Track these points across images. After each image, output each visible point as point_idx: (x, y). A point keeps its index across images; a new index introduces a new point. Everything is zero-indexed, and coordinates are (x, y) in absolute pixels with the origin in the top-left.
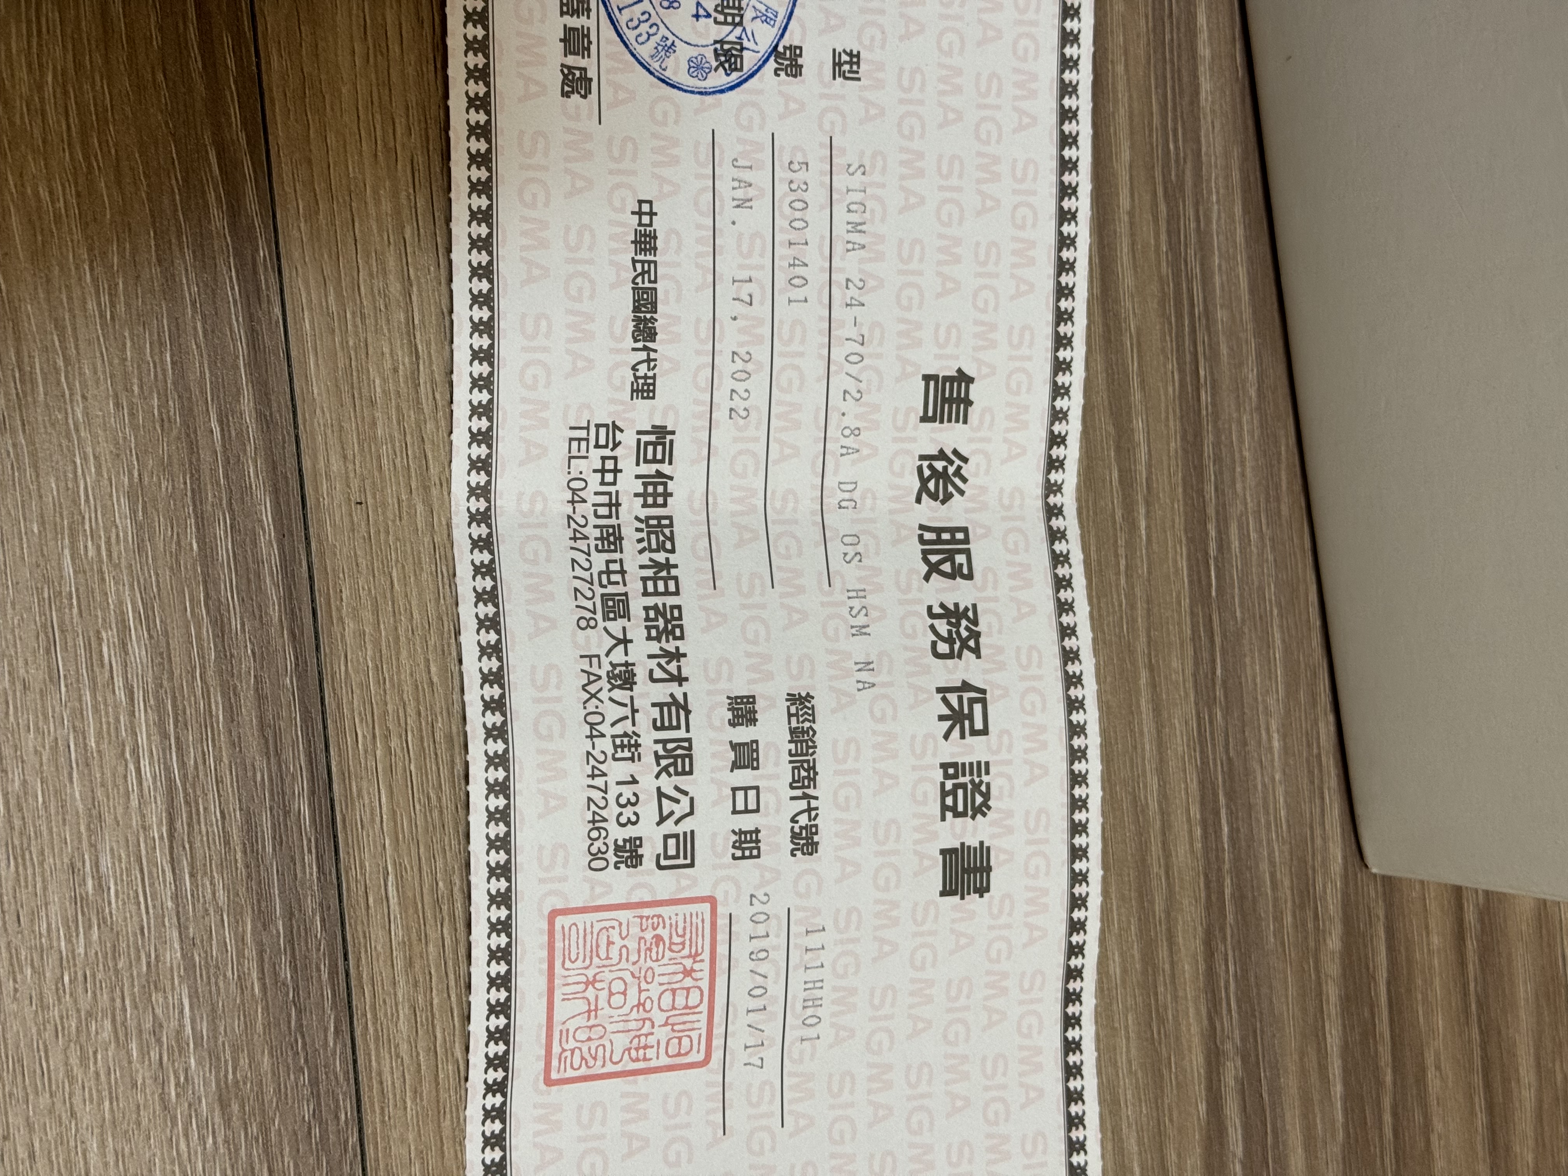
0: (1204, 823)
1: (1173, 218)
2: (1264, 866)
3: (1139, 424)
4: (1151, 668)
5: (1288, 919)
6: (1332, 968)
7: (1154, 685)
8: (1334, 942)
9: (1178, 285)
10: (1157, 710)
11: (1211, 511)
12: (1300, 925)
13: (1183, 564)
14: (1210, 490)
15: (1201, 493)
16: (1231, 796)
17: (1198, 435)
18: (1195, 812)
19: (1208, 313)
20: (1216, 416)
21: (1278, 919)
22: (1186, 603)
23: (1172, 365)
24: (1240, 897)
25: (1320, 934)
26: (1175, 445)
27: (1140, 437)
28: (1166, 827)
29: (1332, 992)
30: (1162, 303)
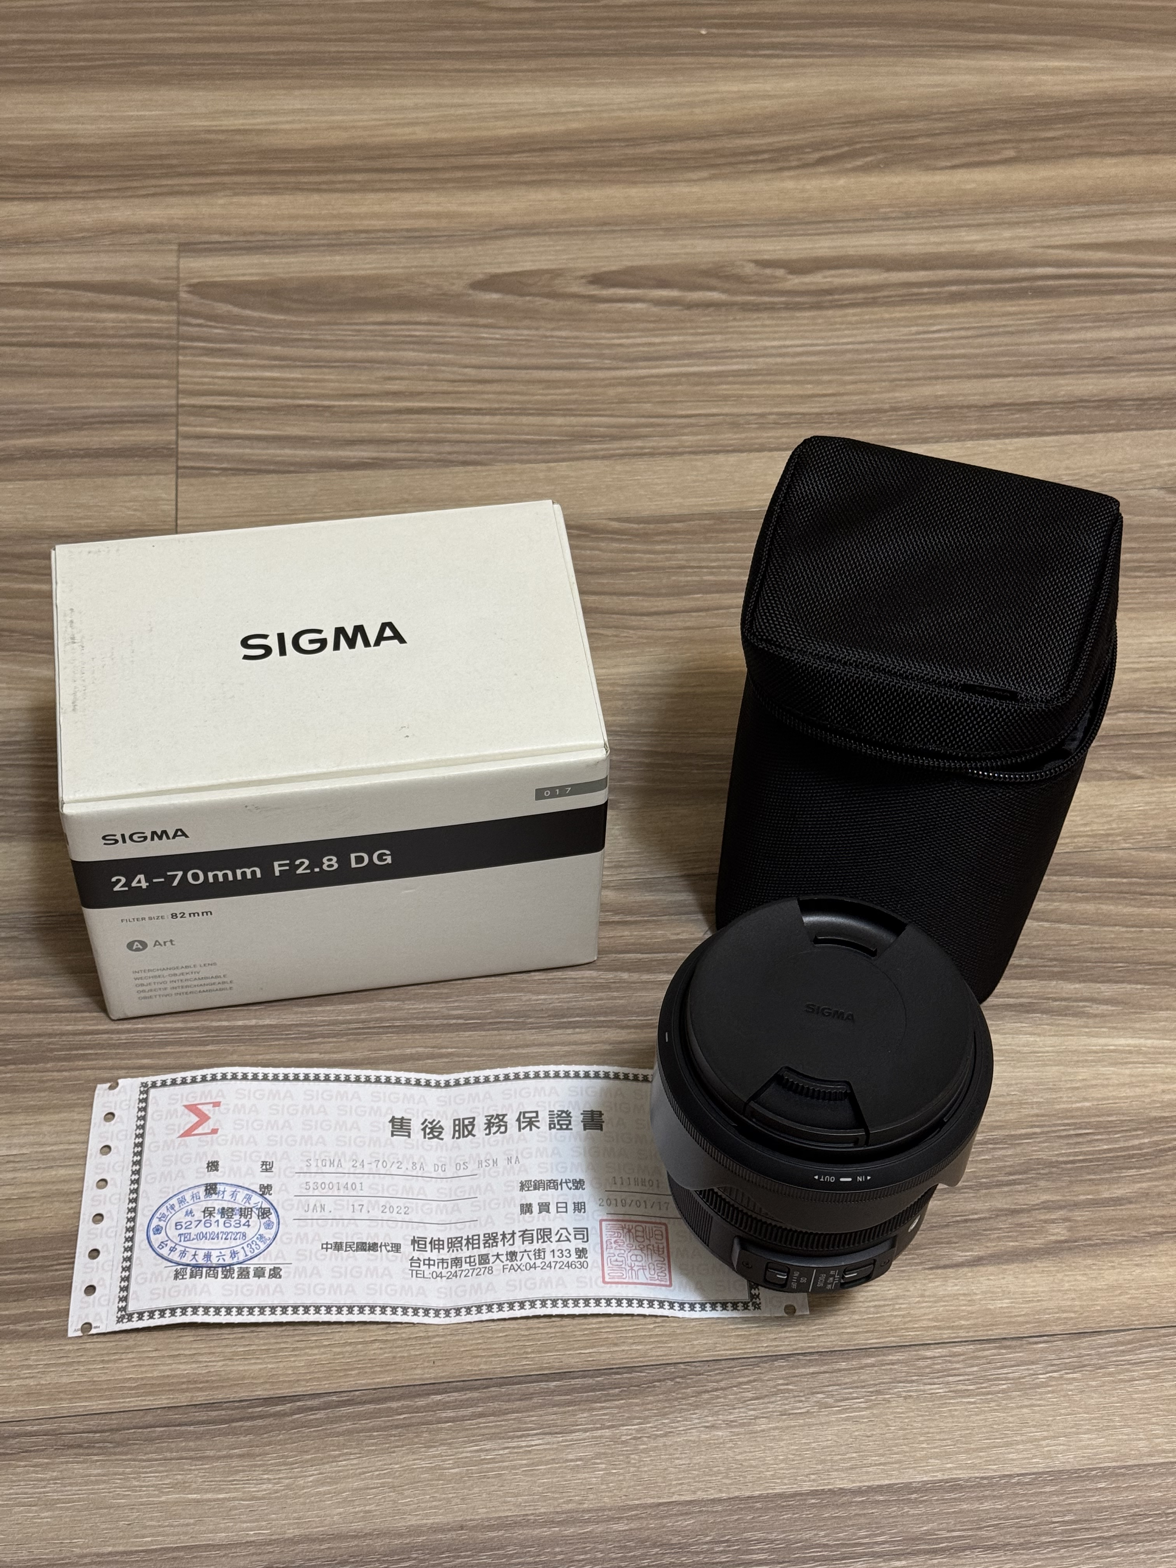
0: (574, 1028)
1: (323, 1036)
2: (593, 1003)
3: (408, 1051)
4: (510, 1048)
5: (615, 994)
6: (635, 976)
7: (516, 1047)
8: (625, 976)
9: (351, 1034)
10: (528, 1046)
11: (445, 1022)
12: (617, 990)
13: (467, 1034)
14: (437, 1022)
15: (437, 1026)
16: (563, 1016)
17: (413, 1027)
18: (570, 1031)
19: (363, 1022)
20: (406, 1019)
21: (615, 998)
22: (483, 1033)
23: (384, 1037)
24: (606, 1014)
25: (622, 981)
26: (417, 1036)
27: (414, 1051)
28: (575, 1043)
29: (645, 977)
30: (358, 1041)
